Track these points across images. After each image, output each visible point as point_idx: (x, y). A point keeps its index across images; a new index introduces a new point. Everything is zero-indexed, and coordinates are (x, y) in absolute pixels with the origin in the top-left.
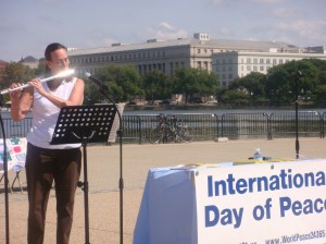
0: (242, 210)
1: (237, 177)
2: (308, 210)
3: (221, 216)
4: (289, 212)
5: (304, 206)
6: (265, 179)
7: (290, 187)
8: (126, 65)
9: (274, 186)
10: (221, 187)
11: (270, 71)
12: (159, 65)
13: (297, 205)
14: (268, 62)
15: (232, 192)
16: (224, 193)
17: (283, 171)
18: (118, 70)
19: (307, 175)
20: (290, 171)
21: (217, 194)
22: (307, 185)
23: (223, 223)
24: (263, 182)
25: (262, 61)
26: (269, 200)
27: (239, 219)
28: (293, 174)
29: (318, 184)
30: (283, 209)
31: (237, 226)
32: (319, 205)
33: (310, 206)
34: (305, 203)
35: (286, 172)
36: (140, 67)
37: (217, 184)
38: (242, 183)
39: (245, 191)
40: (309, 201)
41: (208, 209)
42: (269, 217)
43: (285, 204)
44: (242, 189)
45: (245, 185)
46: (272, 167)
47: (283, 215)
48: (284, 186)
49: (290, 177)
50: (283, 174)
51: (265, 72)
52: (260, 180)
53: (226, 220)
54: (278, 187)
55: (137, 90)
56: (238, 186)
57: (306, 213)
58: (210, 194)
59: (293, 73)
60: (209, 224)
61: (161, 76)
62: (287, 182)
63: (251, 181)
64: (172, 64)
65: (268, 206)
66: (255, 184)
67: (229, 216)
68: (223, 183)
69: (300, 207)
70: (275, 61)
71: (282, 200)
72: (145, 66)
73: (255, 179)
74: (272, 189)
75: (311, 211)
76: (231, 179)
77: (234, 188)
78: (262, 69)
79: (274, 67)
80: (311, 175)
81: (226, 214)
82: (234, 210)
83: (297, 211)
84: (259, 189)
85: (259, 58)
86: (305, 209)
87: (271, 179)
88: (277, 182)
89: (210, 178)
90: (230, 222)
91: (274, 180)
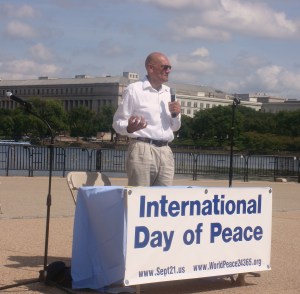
0: (172, 233)
1: (170, 200)
2: (237, 237)
3: (151, 238)
4: (219, 239)
5: (234, 233)
6: (197, 203)
7: (222, 213)
8: (52, 100)
9: (207, 210)
10: (153, 208)
11: (196, 114)
12: (86, 101)
13: (227, 232)
14: (195, 105)
15: (164, 214)
16: (156, 215)
17: (216, 197)
18: (44, 104)
19: (239, 202)
20: (223, 196)
21: (149, 215)
22: (238, 212)
23: (153, 245)
24: (195, 207)
25: (189, 104)
26: (200, 225)
27: (169, 242)
28: (226, 200)
29: (250, 212)
30: (213, 235)
31: (166, 249)
32: (249, 233)
33: (240, 233)
34: (235, 230)
35: (219, 198)
36: (67, 101)
37: (150, 204)
38: (174, 206)
39: (177, 214)
40: (240, 228)
41: (139, 229)
42: (198, 242)
43: (216, 230)
44: (174, 212)
45: (178, 208)
46: (206, 192)
47: (212, 241)
48: (217, 212)
49: (223, 202)
50: (216, 199)
51: (192, 116)
52: (193, 203)
53: (156, 242)
54: (210, 213)
55: (62, 125)
56: (171, 208)
57: (235, 240)
58: (142, 215)
59: (219, 118)
60: (138, 245)
61: (88, 112)
62: (219, 208)
63: (185, 204)
64: (99, 101)
65: (199, 231)
66: (188, 208)
67: (160, 238)
68: (155, 204)
69: (230, 234)
70: (202, 105)
71: (214, 225)
72: (72, 101)
73: (187, 203)
74: (204, 214)
75: (240, 239)
76: (164, 200)
77: (167, 210)
78: (189, 112)
79: (201, 111)
80: (243, 202)
81: (157, 236)
82: (165, 233)
83: (227, 238)
84: (192, 213)
85: (186, 101)
86: (235, 236)
87: (204, 203)
88: (210, 207)
89: (143, 198)
90: (160, 244)
91: (207, 204)
